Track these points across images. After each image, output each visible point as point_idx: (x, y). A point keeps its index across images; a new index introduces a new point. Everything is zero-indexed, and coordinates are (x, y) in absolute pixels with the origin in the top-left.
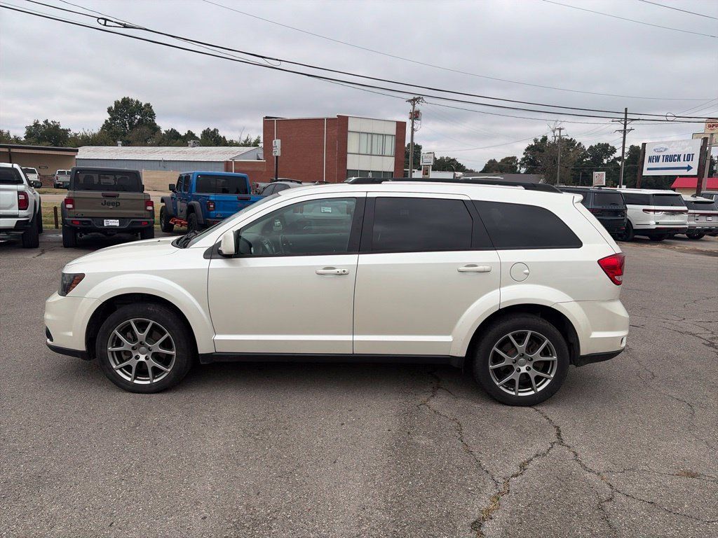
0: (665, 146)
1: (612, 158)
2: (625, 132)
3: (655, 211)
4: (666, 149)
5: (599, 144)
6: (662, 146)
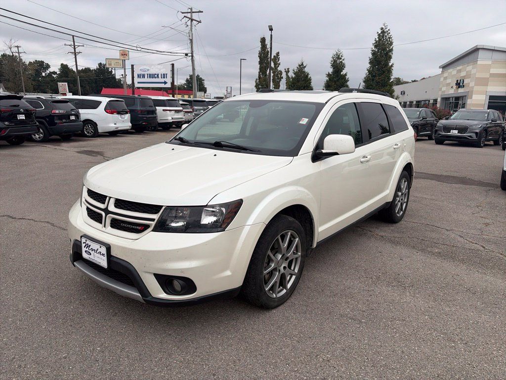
0: (148, 68)
1: (48, 72)
2: (75, 54)
3: (170, 110)
4: (148, 70)
5: (36, 61)
6: (145, 67)
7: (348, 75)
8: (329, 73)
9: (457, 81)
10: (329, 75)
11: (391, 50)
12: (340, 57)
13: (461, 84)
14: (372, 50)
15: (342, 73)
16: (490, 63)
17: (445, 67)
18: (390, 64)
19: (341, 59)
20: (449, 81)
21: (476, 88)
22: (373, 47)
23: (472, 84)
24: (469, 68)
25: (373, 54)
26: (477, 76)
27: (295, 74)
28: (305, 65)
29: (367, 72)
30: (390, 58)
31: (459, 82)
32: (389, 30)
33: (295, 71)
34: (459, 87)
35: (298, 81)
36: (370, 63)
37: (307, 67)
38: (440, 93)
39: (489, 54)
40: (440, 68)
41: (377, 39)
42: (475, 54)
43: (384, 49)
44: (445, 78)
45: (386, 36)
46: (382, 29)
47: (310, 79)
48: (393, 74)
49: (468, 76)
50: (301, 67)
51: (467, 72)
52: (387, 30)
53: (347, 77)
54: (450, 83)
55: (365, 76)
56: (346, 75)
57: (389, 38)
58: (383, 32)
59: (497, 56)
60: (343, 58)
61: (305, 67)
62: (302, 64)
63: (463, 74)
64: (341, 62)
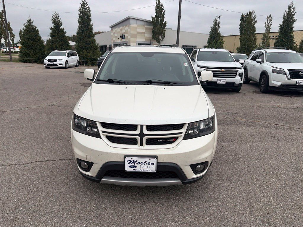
7: (65, 29)
8: (52, 27)
9: (121, 35)
10: (52, 29)
11: (90, 16)
12: (58, 17)
13: (123, 37)
14: (79, 15)
15: (61, 28)
16: (136, 26)
17: (113, 27)
18: (91, 24)
19: (58, 18)
20: (116, 35)
21: (132, 39)
22: (79, 12)
23: (129, 37)
24: (126, 28)
25: (80, 17)
26: (131, 33)
27: (25, 27)
28: (32, 21)
29: (78, 28)
30: (90, 20)
31: (122, 36)
32: (87, 2)
33: (26, 25)
34: (122, 39)
35: (29, 32)
36: (79, 22)
37: (34, 22)
38: (112, 42)
39: (135, 21)
40: (110, 27)
41: (81, 8)
42: (129, 20)
43: (86, 15)
44: (114, 33)
45: (86, 6)
46: (83, 1)
47: (38, 31)
48: (94, 30)
49: (126, 32)
50: (30, 22)
51: (126, 30)
52: (86, 2)
53: (64, 31)
54: (117, 36)
55: (77, 30)
56: (63, 29)
57: (88, 8)
58: (84, 4)
59: (139, 22)
60: (59, 18)
61: (32, 22)
62: (30, 20)
63: (124, 31)
64: (59, 20)
